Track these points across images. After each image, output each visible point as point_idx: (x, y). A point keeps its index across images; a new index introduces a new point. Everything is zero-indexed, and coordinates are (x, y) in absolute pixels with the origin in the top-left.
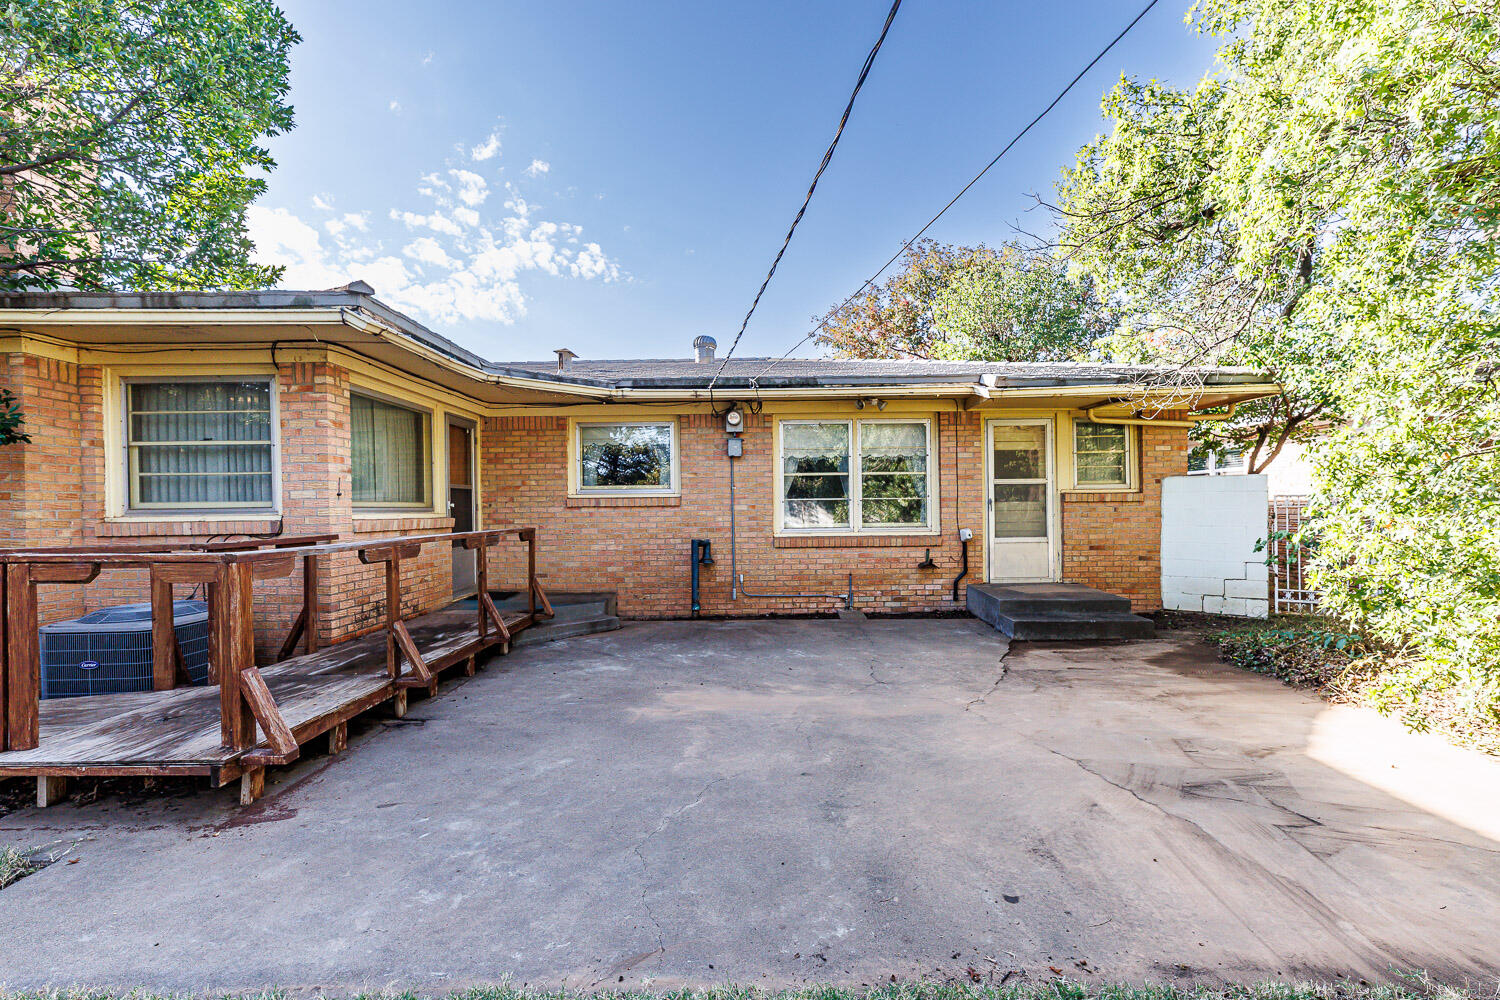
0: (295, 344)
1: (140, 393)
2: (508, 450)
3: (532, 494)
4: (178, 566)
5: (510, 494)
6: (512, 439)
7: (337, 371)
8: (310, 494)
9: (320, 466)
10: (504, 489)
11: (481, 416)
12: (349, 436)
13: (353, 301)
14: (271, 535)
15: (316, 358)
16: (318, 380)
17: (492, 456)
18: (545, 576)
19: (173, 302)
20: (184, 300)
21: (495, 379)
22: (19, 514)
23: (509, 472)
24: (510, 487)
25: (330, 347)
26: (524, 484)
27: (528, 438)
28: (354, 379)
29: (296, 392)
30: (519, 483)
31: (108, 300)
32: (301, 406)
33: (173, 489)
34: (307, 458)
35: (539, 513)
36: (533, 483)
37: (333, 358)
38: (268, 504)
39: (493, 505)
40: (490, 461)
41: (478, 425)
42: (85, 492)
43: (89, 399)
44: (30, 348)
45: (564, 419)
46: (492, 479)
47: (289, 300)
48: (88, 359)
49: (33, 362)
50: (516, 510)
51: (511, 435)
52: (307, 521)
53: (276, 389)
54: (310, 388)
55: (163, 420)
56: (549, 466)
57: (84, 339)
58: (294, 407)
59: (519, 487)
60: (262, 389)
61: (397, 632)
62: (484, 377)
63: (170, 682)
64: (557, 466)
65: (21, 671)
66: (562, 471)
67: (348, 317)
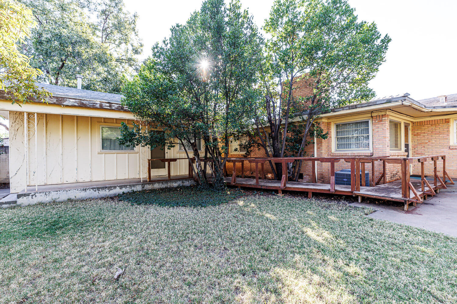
0: (378, 111)
1: (338, 126)
2: (422, 131)
3: (433, 145)
4: (391, 160)
5: (423, 145)
6: (424, 128)
7: (388, 115)
8: (381, 146)
9: (384, 140)
10: (420, 144)
11: (411, 122)
12: (389, 131)
13: (404, 98)
14: (371, 156)
15: (383, 113)
16: (383, 119)
17: (416, 134)
18: (439, 171)
19: (355, 107)
20: (358, 106)
21: (431, 110)
22: (321, 151)
23: (423, 138)
24: (423, 143)
25: (387, 110)
26: (429, 142)
27: (432, 127)
28: (391, 117)
29: (377, 122)
30: (427, 142)
31: (342, 109)
32: (379, 125)
33: (343, 146)
34: (380, 138)
35: (436, 151)
36: (434, 141)
37: (388, 113)
38: (368, 149)
39: (416, 149)
40: (415, 135)
41: (411, 125)
42: (329, 147)
43: (329, 129)
44: (324, 120)
45: (449, 119)
46: (416, 141)
47: (385, 101)
48: (329, 121)
49: (323, 122)
50: (426, 150)
51: (424, 127)
52: (380, 153)
53: (370, 122)
54: (381, 121)
55: (343, 131)
56: (441, 135)
57: (329, 118)
58: (377, 126)
59: (427, 143)
60: (367, 122)
61: (425, 180)
62: (427, 110)
63: (365, 185)
64: (445, 135)
65: (358, 178)
66: (448, 137)
67: (403, 103)
